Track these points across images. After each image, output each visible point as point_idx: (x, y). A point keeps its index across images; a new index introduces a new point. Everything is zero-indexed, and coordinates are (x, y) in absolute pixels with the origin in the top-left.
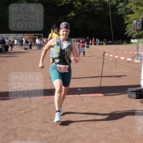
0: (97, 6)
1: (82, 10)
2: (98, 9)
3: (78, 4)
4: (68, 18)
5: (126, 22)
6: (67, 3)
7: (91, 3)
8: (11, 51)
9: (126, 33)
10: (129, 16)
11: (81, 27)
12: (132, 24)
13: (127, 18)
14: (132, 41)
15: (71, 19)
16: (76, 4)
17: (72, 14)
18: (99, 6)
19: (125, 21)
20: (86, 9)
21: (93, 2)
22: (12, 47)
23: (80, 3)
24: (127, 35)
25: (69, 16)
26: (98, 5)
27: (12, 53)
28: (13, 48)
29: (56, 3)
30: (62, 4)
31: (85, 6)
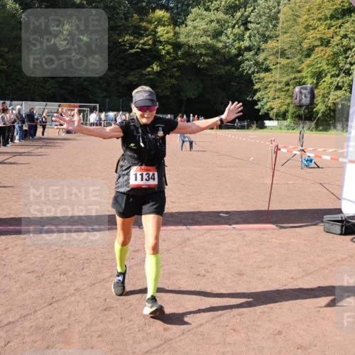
0: (201, 55)
1: (172, 61)
2: (204, 60)
3: (167, 48)
4: (146, 75)
5: (256, 87)
6: (146, 47)
7: (190, 47)
8: (43, 135)
9: (256, 107)
10: (262, 75)
11: (168, 93)
12: (267, 91)
13: (259, 79)
14: (267, 123)
15: (151, 77)
16: (164, 49)
17: (155, 67)
18: (206, 55)
19: (254, 85)
20: (180, 59)
21: (194, 47)
22: (44, 127)
23: (170, 47)
24: (259, 110)
25: (149, 72)
26: (203, 51)
27: (44, 139)
28: (46, 130)
29: (125, 45)
30: (137, 48)
31: (179, 53)
